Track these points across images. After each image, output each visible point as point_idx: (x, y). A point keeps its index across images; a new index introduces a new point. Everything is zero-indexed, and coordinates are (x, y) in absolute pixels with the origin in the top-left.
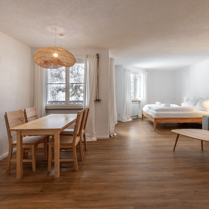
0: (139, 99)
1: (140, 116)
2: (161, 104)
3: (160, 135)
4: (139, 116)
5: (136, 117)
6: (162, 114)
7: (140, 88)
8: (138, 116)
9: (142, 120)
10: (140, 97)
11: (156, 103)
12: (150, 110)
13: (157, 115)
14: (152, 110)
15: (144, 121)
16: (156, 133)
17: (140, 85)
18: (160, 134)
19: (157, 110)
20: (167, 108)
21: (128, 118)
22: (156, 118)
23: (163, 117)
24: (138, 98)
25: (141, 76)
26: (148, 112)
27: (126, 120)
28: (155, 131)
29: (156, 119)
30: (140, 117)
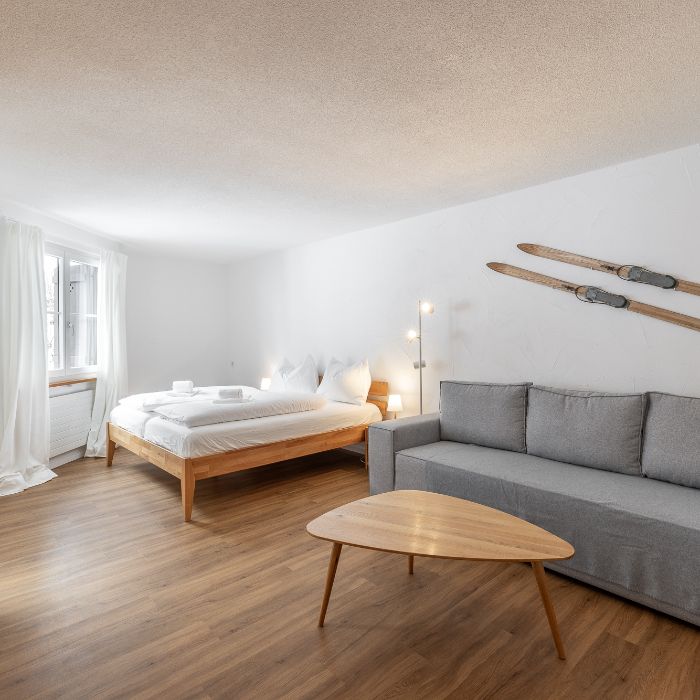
0: (91, 371)
1: (98, 447)
2: (196, 389)
3: (217, 540)
4: (89, 448)
5: (76, 456)
6: (217, 437)
7: (93, 323)
8: (84, 448)
9: (110, 465)
10: (93, 360)
11: (174, 383)
12: (156, 420)
13: (195, 443)
14: (164, 418)
15: (118, 473)
16: (199, 532)
17: (93, 308)
18: (217, 532)
19: (193, 422)
20: (230, 405)
21: (29, 473)
22: (193, 456)
23: (221, 448)
24: (83, 366)
25: (96, 269)
26: (142, 431)
27: (18, 484)
28: (189, 520)
29: (190, 463)
30: (94, 451)
